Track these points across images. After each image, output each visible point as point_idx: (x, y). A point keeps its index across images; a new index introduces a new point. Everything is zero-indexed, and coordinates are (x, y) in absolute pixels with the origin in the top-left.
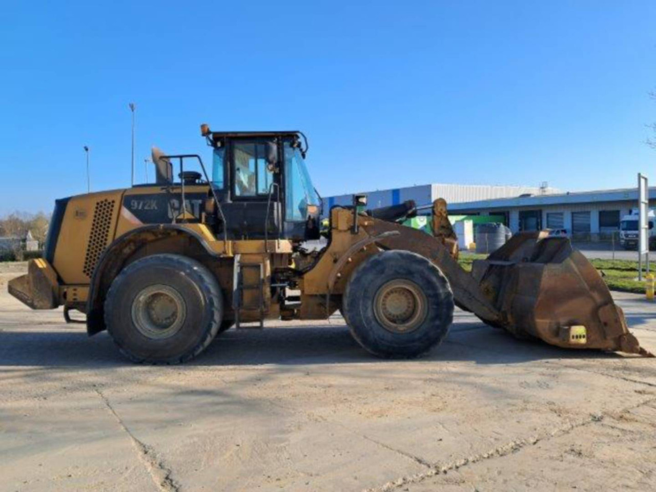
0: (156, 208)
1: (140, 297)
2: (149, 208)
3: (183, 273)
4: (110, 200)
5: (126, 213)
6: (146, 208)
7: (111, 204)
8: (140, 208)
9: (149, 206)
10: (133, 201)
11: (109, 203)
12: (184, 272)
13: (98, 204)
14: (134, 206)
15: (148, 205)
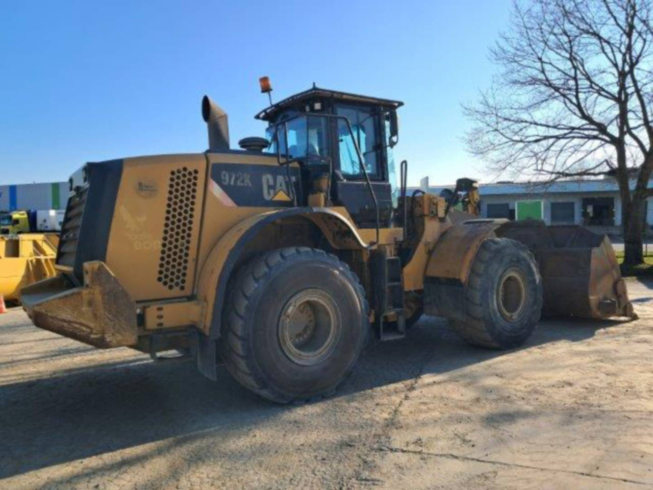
0: (250, 185)
1: (287, 310)
2: (242, 184)
3: (336, 272)
4: (191, 169)
5: (215, 190)
6: (239, 183)
7: (194, 175)
8: (232, 183)
9: (243, 181)
10: (224, 172)
11: (190, 173)
12: (339, 270)
13: (173, 173)
14: (225, 180)
15: (241, 179)
